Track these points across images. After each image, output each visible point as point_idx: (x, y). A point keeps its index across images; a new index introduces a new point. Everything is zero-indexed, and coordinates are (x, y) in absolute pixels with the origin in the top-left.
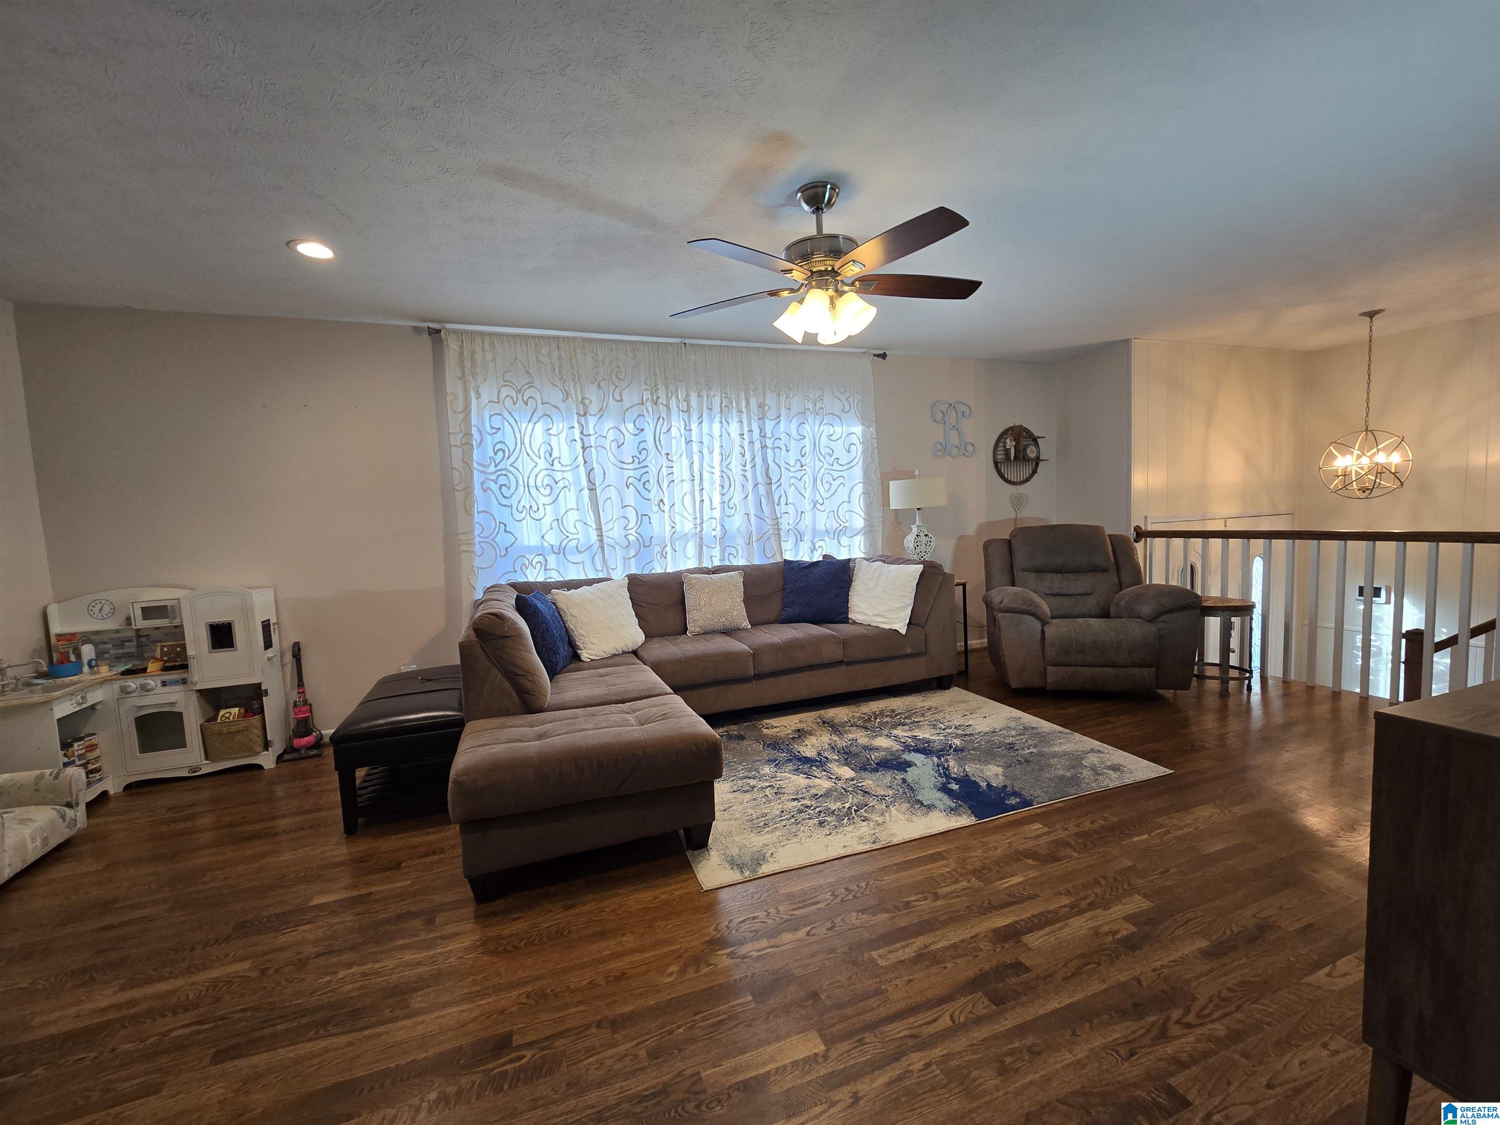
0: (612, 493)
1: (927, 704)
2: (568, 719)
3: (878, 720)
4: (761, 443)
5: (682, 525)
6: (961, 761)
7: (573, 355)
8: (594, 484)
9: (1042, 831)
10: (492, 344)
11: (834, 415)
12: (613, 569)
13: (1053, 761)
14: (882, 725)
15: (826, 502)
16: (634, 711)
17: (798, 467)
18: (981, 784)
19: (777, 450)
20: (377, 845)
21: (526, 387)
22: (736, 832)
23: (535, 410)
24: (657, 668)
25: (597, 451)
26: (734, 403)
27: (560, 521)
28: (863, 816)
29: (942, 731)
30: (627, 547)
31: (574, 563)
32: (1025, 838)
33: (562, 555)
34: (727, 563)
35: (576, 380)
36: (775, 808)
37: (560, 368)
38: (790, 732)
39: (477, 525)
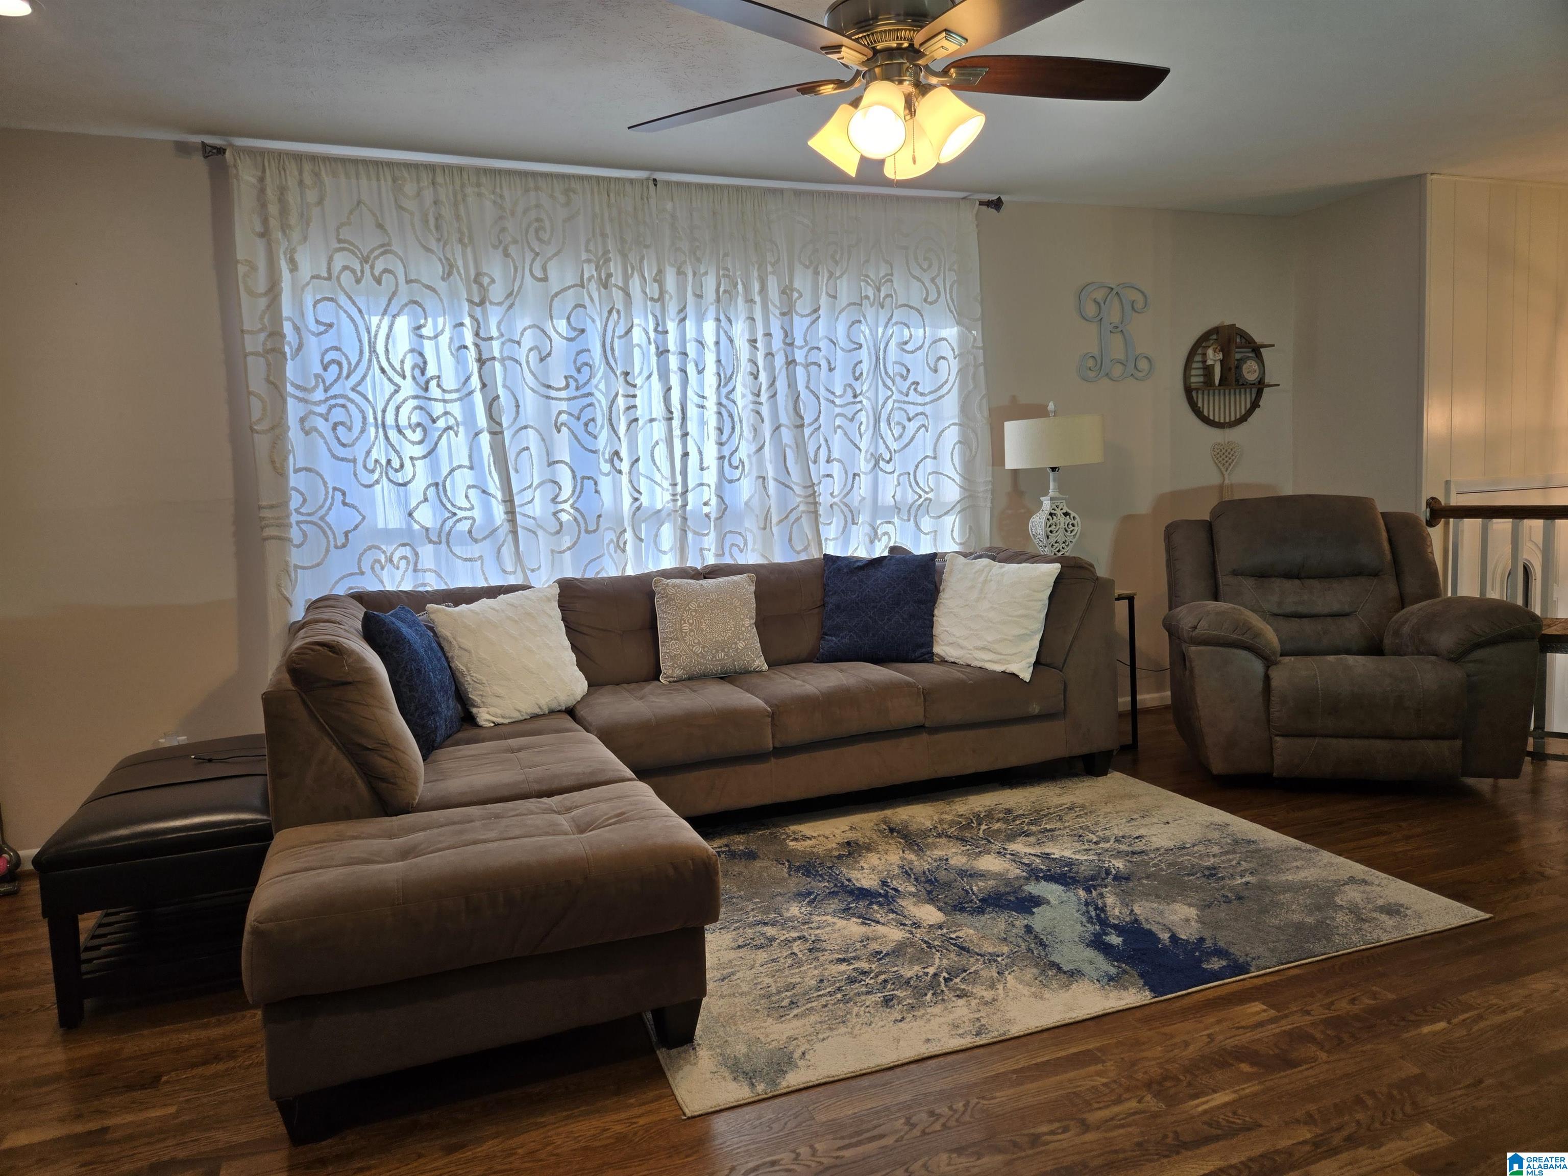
0: (531, 438)
1: (1067, 799)
2: (454, 823)
3: (983, 827)
4: (787, 357)
5: (652, 493)
6: (1126, 898)
7: (459, 197)
8: (500, 424)
9: (1264, 1016)
10: (317, 175)
11: (911, 307)
12: (533, 571)
13: (1286, 897)
14: (990, 836)
15: (896, 457)
16: (569, 810)
17: (849, 397)
18: (1161, 936)
19: (813, 368)
20: (117, 1046)
21: (377, 253)
22: (742, 1016)
23: (394, 294)
24: (609, 737)
25: (504, 366)
26: (740, 287)
27: (441, 488)
28: (958, 989)
29: (1093, 847)
30: (558, 532)
31: (466, 560)
32: (1238, 1028)
33: (443, 546)
34: (728, 560)
35: (466, 241)
36: (809, 975)
37: (437, 219)
38: (834, 846)
39: (293, 493)
